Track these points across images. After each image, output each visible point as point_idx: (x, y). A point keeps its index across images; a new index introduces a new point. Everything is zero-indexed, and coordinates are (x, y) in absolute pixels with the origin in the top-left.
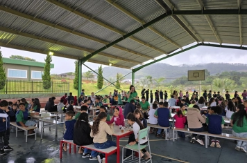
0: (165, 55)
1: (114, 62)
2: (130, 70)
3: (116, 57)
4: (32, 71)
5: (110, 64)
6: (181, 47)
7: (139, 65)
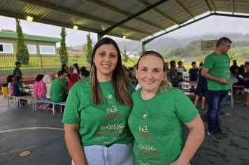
0: (177, 26)
1: (128, 34)
2: (140, 43)
3: (132, 29)
4: (40, 46)
5: (124, 37)
6: (193, 17)
7: (150, 37)
